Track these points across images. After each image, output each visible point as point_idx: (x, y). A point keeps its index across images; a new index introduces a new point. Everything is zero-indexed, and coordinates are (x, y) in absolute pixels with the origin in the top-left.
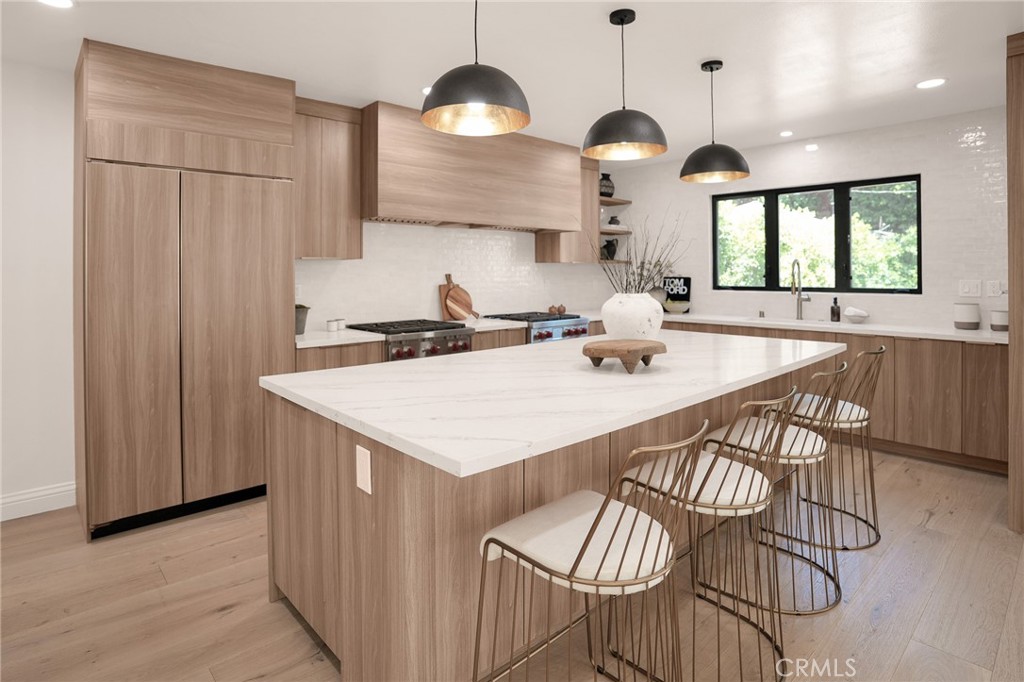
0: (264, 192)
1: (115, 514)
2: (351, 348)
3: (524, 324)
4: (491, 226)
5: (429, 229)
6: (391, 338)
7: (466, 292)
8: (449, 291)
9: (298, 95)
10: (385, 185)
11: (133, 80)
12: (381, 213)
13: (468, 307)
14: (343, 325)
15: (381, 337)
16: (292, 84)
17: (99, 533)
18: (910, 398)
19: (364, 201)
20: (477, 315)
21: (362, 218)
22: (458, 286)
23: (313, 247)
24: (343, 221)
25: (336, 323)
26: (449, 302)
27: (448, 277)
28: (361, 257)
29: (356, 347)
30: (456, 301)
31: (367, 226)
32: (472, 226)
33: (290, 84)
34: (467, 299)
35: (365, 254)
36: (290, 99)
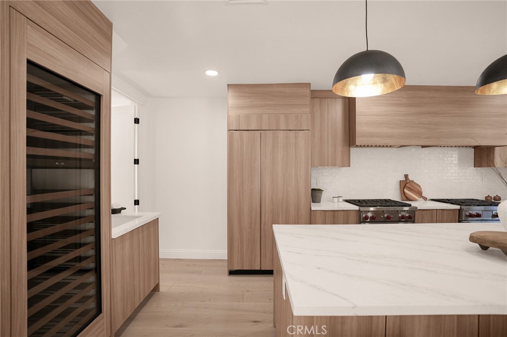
0: (296, 137)
1: (236, 268)
2: (340, 212)
3: (458, 207)
4: (437, 146)
5: (394, 150)
6: (362, 209)
7: (418, 185)
8: (406, 184)
9: (312, 89)
10: (359, 129)
12: (357, 143)
13: (420, 194)
14: (341, 199)
15: (357, 208)
16: (309, 84)
17: (232, 273)
19: (350, 138)
20: (425, 199)
21: (349, 146)
22: (413, 181)
23: (322, 161)
24: (340, 148)
25: (337, 198)
26: (406, 191)
27: (406, 176)
28: (349, 166)
29: (342, 212)
30: (410, 190)
31: (353, 150)
32: (423, 147)
33: (308, 85)
34: (419, 189)
35: (351, 164)
36: (308, 92)
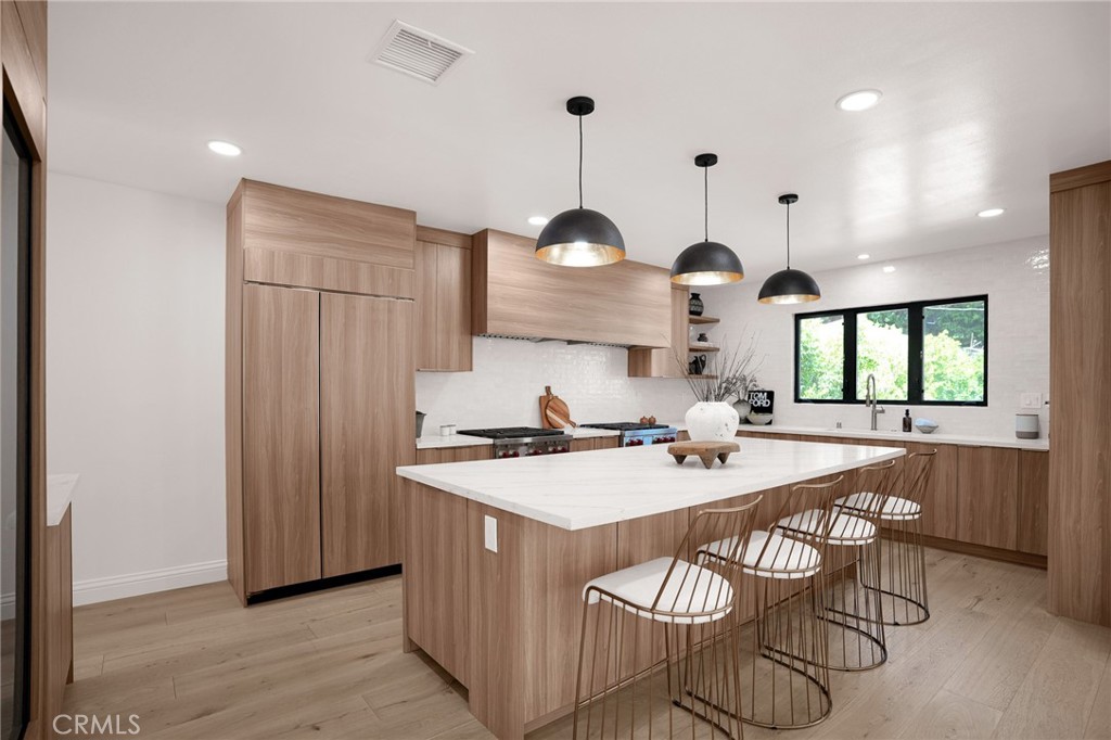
0: (390, 311)
1: (267, 584)
2: (463, 450)
3: (618, 433)
4: (587, 343)
5: (531, 345)
6: (498, 442)
7: (564, 404)
8: (548, 402)
9: (418, 223)
10: (494, 305)
11: (281, 213)
12: (490, 330)
13: (566, 416)
14: (454, 430)
15: (490, 441)
16: (414, 213)
17: (255, 599)
18: (971, 501)
19: (475, 319)
20: (574, 425)
21: (472, 334)
22: (557, 397)
23: (430, 362)
24: (455, 338)
25: (448, 429)
26: (548, 412)
27: (548, 389)
28: (471, 370)
29: (468, 450)
30: (555, 411)
31: (476, 340)
32: (570, 342)
33: (412, 214)
34: (565, 409)
35: (474, 367)
36: (411, 228)
